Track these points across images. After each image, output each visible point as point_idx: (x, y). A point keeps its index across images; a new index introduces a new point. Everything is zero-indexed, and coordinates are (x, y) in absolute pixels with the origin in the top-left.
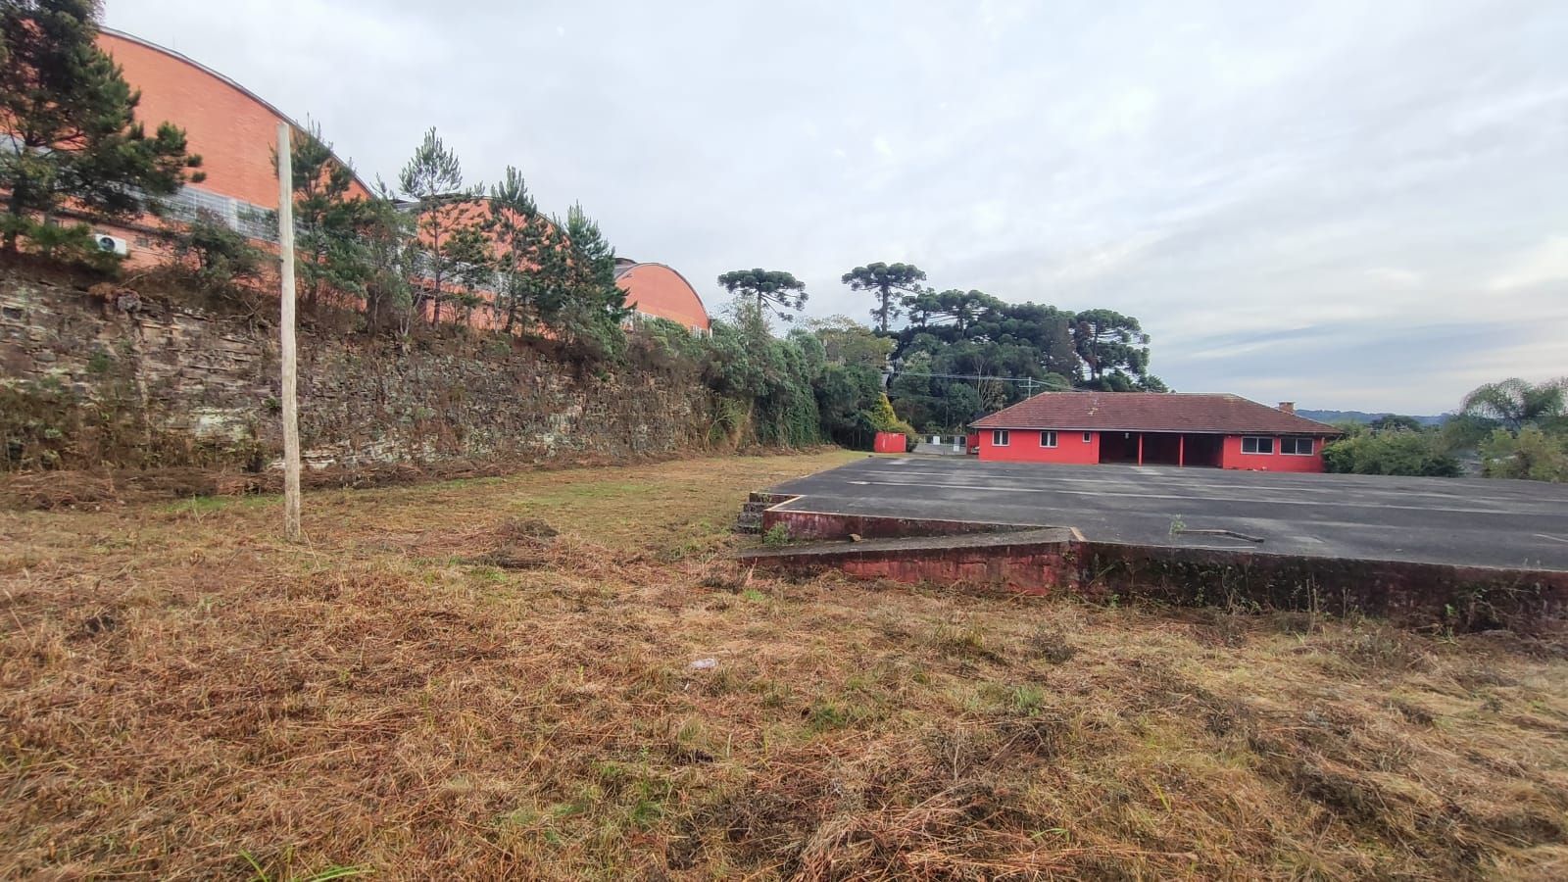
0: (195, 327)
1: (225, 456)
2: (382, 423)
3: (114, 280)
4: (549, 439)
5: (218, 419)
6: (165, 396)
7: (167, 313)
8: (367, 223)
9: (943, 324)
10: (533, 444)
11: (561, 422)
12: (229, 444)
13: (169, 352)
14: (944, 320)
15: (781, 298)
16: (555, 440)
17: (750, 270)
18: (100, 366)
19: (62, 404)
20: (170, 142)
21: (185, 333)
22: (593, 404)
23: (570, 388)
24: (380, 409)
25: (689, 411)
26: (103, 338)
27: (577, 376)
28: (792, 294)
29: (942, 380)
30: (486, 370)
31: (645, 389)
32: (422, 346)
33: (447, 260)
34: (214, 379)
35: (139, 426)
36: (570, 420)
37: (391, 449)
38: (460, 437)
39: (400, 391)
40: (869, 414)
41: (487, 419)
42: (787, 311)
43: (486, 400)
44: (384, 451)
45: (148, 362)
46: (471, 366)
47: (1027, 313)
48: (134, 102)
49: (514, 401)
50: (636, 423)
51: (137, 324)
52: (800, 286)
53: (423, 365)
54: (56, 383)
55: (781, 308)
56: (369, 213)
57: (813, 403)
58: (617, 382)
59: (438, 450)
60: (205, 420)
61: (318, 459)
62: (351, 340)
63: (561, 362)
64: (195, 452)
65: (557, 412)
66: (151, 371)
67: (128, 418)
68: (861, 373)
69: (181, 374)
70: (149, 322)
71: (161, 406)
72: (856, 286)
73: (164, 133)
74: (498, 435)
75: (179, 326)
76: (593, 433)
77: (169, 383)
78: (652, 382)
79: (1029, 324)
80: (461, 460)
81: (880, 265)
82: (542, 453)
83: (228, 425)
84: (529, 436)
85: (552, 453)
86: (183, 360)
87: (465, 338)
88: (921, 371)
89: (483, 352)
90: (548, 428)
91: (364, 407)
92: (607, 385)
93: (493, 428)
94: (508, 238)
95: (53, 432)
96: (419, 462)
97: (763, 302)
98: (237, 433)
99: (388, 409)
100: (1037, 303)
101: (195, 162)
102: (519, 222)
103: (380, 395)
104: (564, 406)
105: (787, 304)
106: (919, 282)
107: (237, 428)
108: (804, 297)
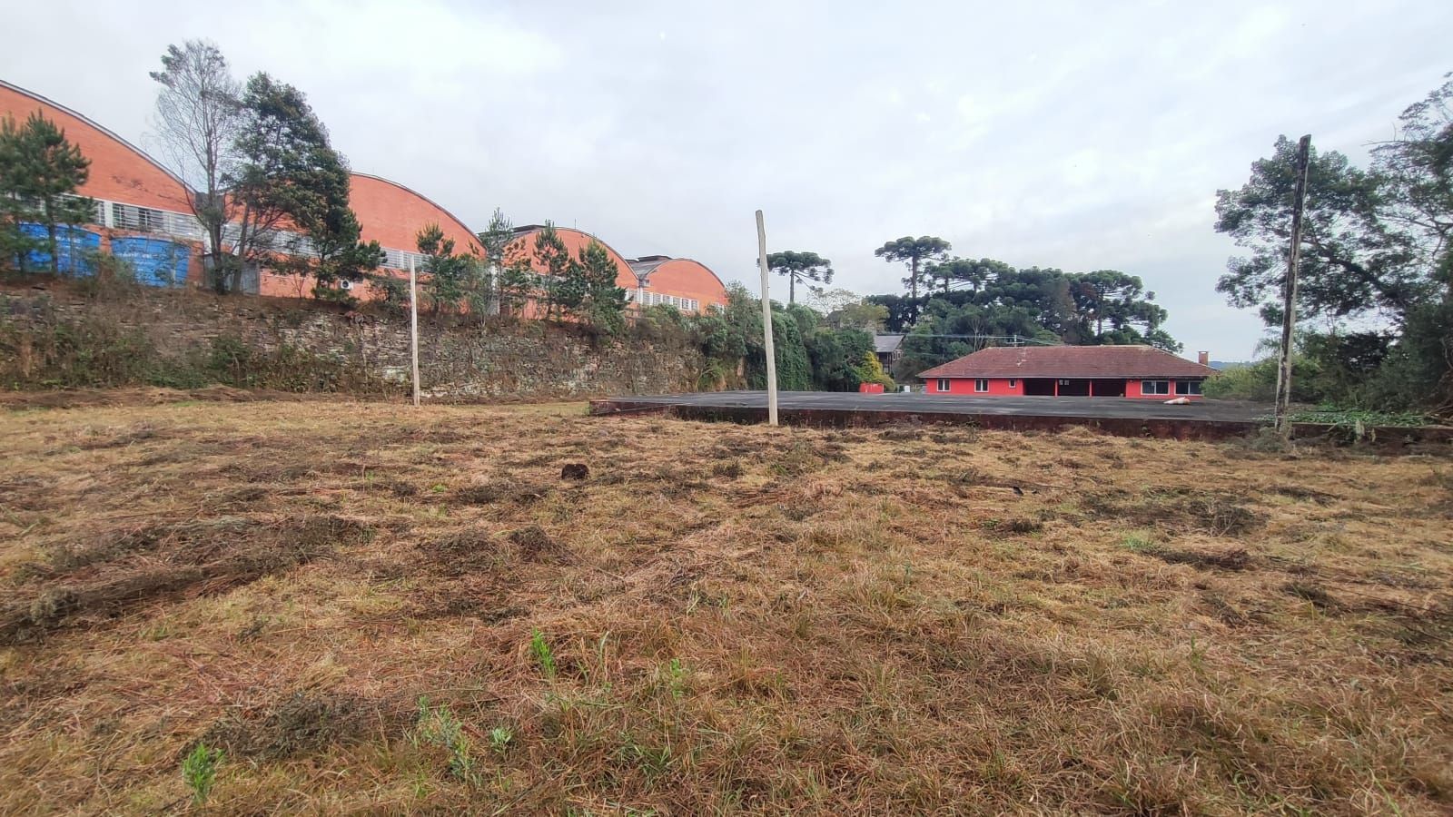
0: (384, 328)
1: (397, 389)
2: (471, 374)
3: (353, 309)
4: (571, 384)
5: (394, 371)
6: (373, 361)
7: (373, 322)
8: (461, 268)
9: (958, 289)
10: (561, 387)
11: (581, 374)
12: (398, 383)
13: (374, 341)
14: (958, 285)
15: (812, 274)
16: (577, 385)
17: (782, 252)
18: (349, 348)
19: (335, 364)
20: (374, 247)
21: (380, 331)
22: (604, 362)
23: (587, 352)
24: (470, 366)
25: (681, 367)
26: (350, 335)
27: (593, 345)
28: (821, 270)
29: (943, 339)
30: (533, 343)
31: (646, 352)
32: (493, 331)
33: (507, 282)
34: (392, 352)
35: (363, 374)
36: (587, 373)
37: (476, 388)
38: (514, 382)
39: (481, 356)
40: (857, 369)
41: (531, 372)
42: (817, 285)
43: (531, 361)
44: (471, 388)
45: (366, 345)
46: (522, 341)
47: (1031, 277)
48: (360, 230)
49: (550, 361)
50: (638, 374)
51: (362, 328)
52: (825, 263)
53: (494, 342)
54: (333, 355)
55: (811, 282)
56: (462, 262)
57: (806, 361)
58: (623, 348)
59: (502, 389)
60: (389, 372)
61: (439, 391)
62: (455, 330)
63: (582, 336)
64: (385, 386)
65: (577, 367)
66: (368, 349)
67: (359, 371)
68: (853, 336)
69: (379, 350)
70: (367, 327)
71: (371, 365)
72: (889, 258)
73: (372, 245)
74: (538, 381)
75: (378, 328)
76: (604, 381)
77: (374, 355)
78: (651, 347)
79: (1033, 287)
80: (514, 395)
81: (907, 239)
82: (567, 392)
83: (398, 374)
84: (558, 382)
85: (574, 393)
86: (380, 344)
87: (519, 325)
88: (923, 332)
89: (530, 334)
90: (572, 377)
91: (462, 365)
92: (615, 350)
93: (535, 377)
94: (547, 262)
95: (333, 377)
96: (490, 395)
97: (795, 279)
98: (402, 378)
99: (474, 366)
100: (1041, 268)
101: (384, 255)
102: (554, 253)
103: (470, 359)
104: (583, 364)
105: (817, 279)
106: (945, 251)
107: (402, 376)
108: (830, 272)
